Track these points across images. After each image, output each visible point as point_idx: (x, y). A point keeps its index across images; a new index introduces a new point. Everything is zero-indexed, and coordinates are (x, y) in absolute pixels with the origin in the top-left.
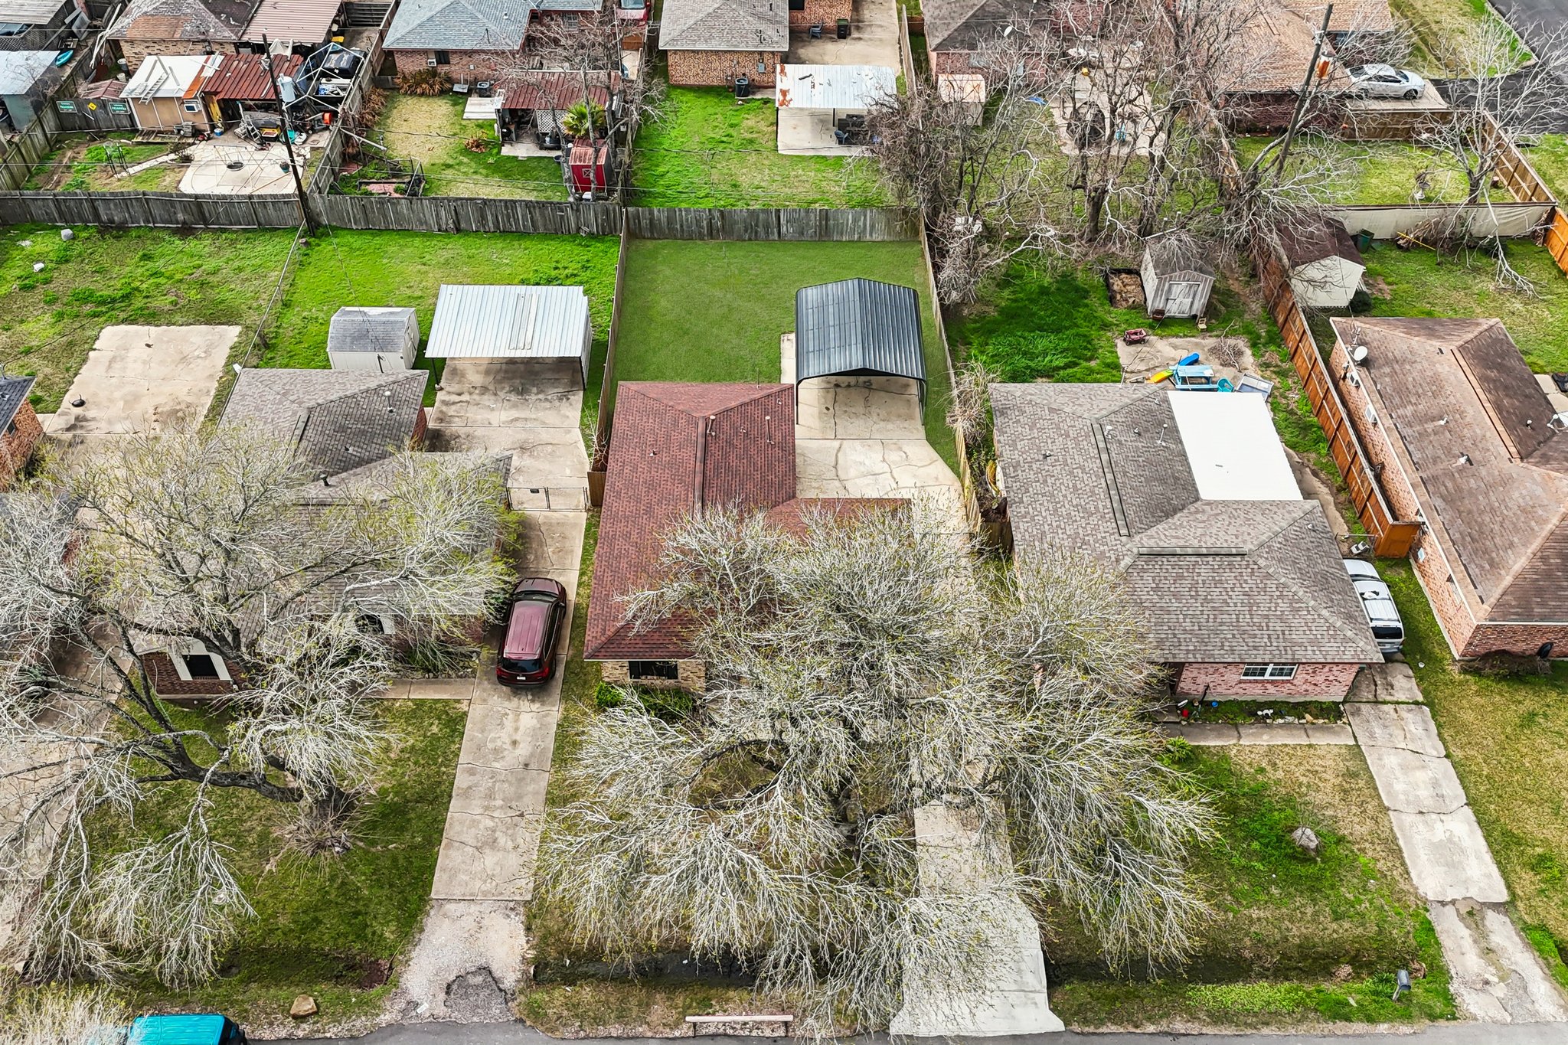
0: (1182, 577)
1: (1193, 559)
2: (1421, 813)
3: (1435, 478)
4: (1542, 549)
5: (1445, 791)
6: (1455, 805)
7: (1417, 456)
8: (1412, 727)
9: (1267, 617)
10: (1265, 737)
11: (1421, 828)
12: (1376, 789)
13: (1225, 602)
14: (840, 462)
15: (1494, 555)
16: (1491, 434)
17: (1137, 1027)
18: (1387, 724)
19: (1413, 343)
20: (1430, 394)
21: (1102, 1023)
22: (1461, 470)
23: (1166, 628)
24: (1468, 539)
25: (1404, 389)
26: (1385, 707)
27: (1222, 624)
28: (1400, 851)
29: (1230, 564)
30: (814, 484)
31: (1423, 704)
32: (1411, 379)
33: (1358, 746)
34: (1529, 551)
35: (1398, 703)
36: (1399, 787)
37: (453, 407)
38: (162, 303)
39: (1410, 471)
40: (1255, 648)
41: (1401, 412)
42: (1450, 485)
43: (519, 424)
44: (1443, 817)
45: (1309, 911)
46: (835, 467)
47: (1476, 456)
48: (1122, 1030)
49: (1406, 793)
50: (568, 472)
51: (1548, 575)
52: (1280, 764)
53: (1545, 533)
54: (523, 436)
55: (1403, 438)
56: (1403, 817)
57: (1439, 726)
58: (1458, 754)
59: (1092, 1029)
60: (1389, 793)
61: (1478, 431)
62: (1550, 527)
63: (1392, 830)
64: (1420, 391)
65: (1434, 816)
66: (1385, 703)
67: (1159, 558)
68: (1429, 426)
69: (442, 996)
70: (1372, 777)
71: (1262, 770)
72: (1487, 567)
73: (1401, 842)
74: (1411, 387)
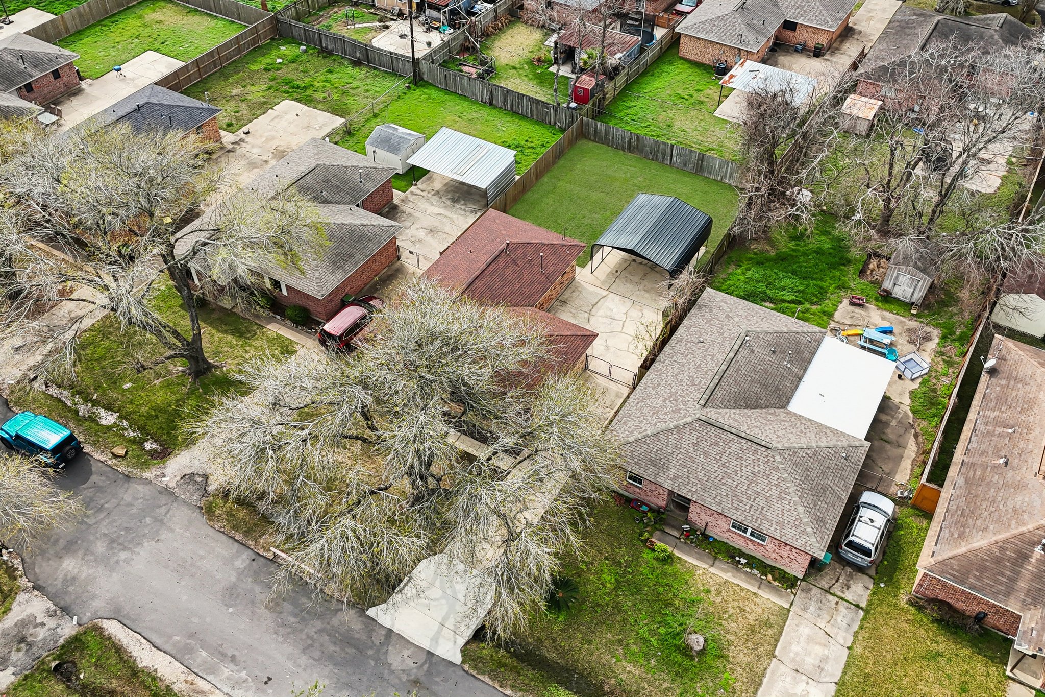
0: (717, 444)
1: (733, 436)
2: (797, 671)
3: (973, 464)
4: (1005, 541)
5: (828, 667)
6: (827, 679)
7: (972, 446)
8: (839, 619)
9: (758, 493)
10: (729, 574)
11: (788, 679)
12: (777, 641)
13: (736, 472)
14: (598, 304)
15: (968, 530)
16: (1038, 451)
17: (501, 687)
18: (823, 607)
20: (1019, 409)
21: (483, 674)
22: (995, 467)
23: (686, 470)
24: (959, 513)
25: (1004, 399)
26: (831, 598)
27: (724, 484)
28: (760, 685)
29: (756, 451)
30: (573, 311)
31: (862, 608)
32: (1014, 394)
33: (789, 611)
34: (995, 538)
35: (843, 599)
36: (795, 648)
37: (414, 197)
38: (319, 96)
40: (737, 509)
41: (988, 413)
42: (978, 473)
43: (439, 217)
44: (810, 681)
45: (665, 685)
46: (593, 306)
47: (1015, 462)
48: (491, 683)
49: (797, 654)
51: (998, 561)
52: (724, 593)
53: (1016, 532)
54: (437, 224)
55: (974, 430)
56: (782, 667)
57: (861, 627)
58: (858, 650)
59: (474, 673)
60: (784, 648)
61: (1030, 447)
62: (1024, 529)
63: (765, 669)
64: (1014, 405)
65: (804, 677)
66: (834, 595)
67: (711, 426)
68: (999, 430)
69: (178, 478)
70: (781, 633)
71: (708, 591)
72: (956, 536)
73: (765, 680)
74: (1010, 400)
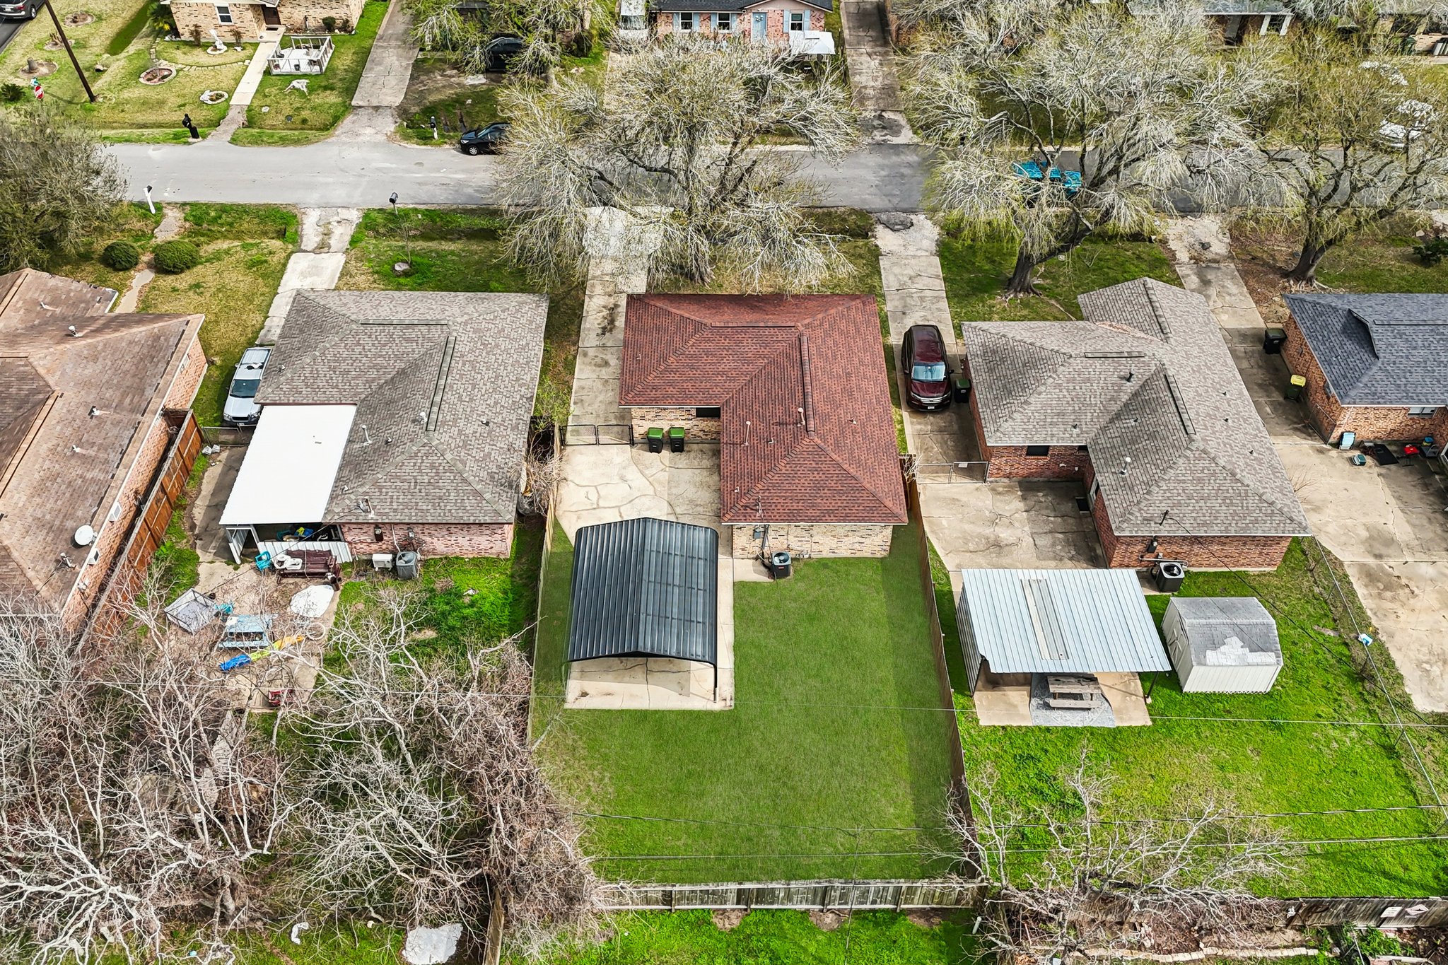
3: (132, 411)
7: (128, 434)
16: (52, 420)
19: (14, 540)
20: (59, 480)
22: (106, 407)
25: (75, 495)
32: (59, 503)
39: (146, 425)
42: (128, 400)
47: (83, 412)
50: (944, 522)
55: (123, 453)
61: (58, 428)
64: (63, 487)
68: (92, 452)
74: (68, 495)
